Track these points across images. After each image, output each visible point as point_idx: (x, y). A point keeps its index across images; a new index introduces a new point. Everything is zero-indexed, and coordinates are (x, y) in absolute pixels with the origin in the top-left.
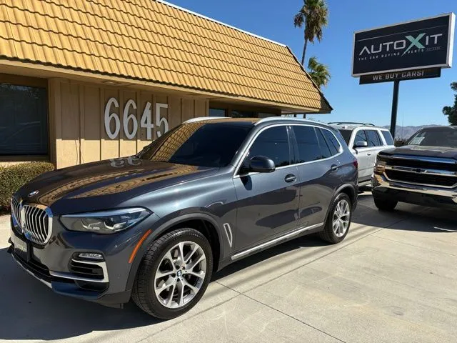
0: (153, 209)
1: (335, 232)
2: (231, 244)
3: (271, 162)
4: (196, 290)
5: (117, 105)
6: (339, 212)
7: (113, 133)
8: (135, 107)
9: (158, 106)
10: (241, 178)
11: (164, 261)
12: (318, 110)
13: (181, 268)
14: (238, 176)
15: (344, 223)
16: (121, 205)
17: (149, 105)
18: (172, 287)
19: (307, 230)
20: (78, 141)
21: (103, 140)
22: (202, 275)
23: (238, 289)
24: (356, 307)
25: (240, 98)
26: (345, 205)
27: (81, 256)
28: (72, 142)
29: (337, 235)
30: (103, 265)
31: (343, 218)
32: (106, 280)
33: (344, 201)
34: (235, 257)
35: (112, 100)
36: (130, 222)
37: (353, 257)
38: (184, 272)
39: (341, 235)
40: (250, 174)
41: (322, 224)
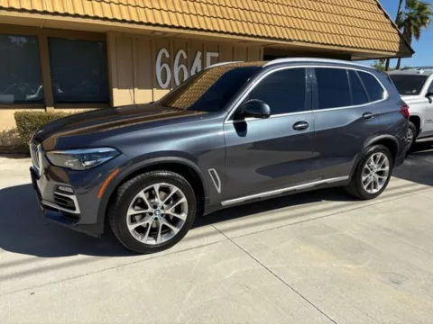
0: (122, 150)
1: (365, 187)
2: (219, 191)
3: (267, 108)
4: (176, 230)
5: (167, 56)
6: (374, 166)
7: (164, 83)
8: (185, 57)
9: (209, 55)
10: (235, 124)
11: (137, 199)
12: (394, 54)
13: (159, 208)
14: (232, 121)
15: (380, 180)
16: (91, 145)
17: (199, 54)
18: (148, 224)
19: (326, 183)
20: (132, 91)
21: (155, 90)
22: (183, 217)
23: (229, 234)
24: (346, 268)
25: (295, 43)
26: (382, 158)
27: (60, 188)
28: (127, 91)
29: (369, 191)
30: (73, 197)
31: (380, 173)
32: (77, 211)
33: (381, 154)
34: (226, 203)
35: (164, 51)
36: (99, 160)
37: (379, 216)
38: (162, 212)
39: (375, 191)
40: (246, 119)
41: (347, 177)
